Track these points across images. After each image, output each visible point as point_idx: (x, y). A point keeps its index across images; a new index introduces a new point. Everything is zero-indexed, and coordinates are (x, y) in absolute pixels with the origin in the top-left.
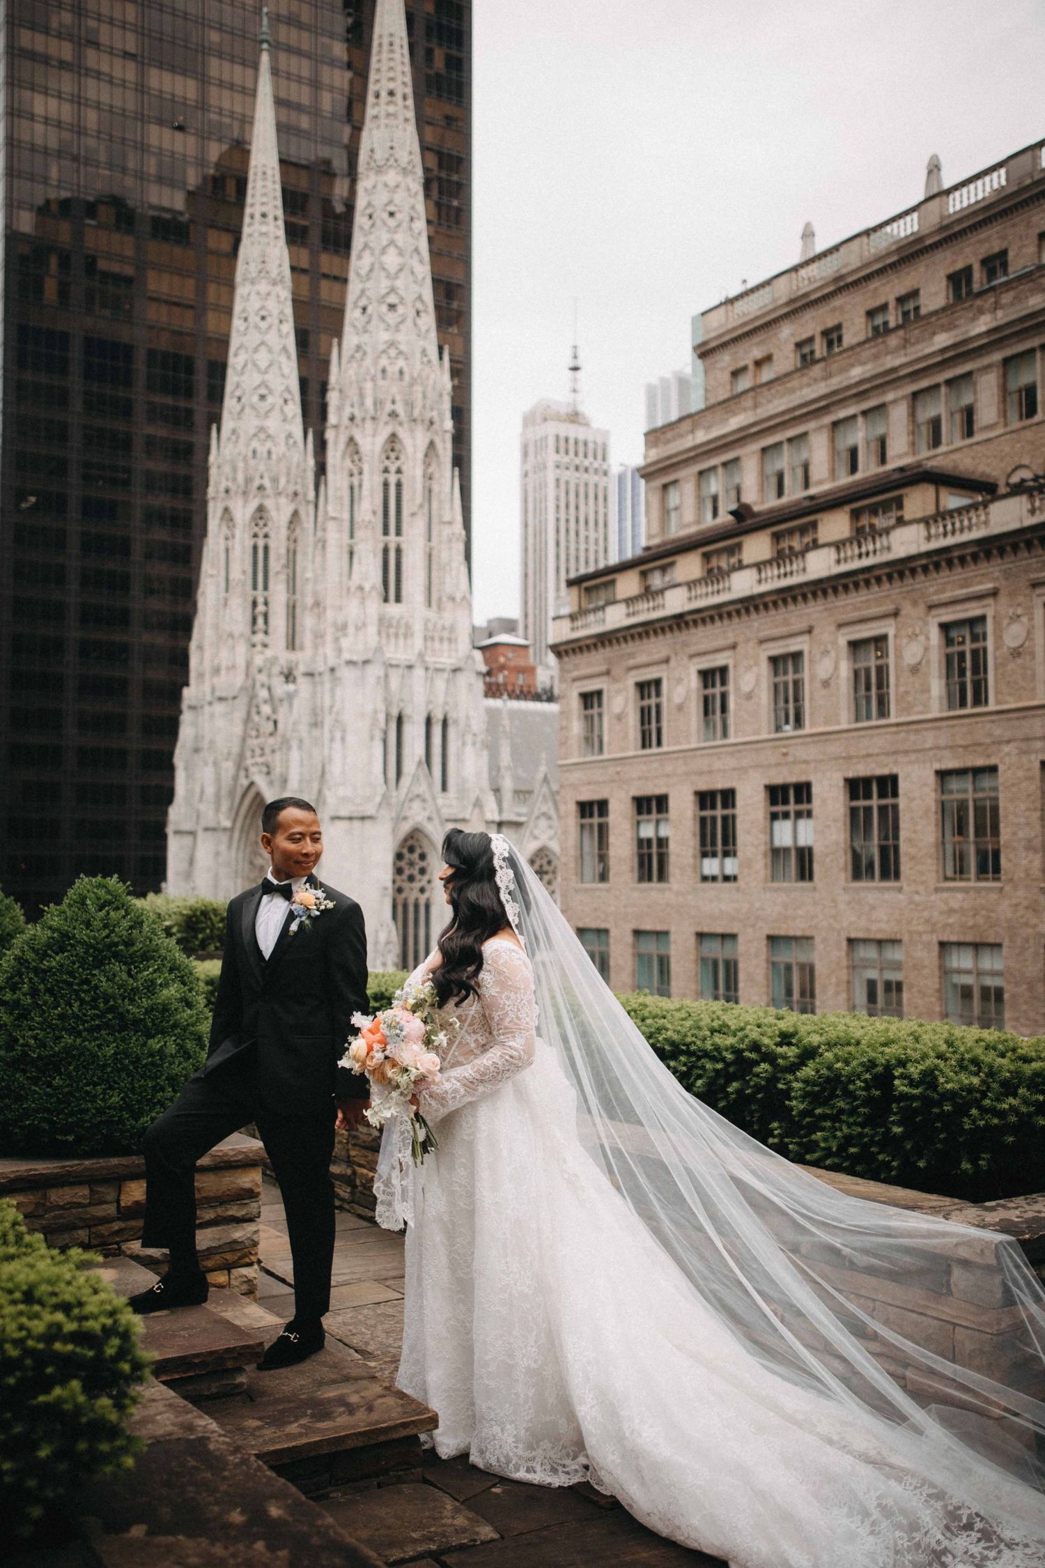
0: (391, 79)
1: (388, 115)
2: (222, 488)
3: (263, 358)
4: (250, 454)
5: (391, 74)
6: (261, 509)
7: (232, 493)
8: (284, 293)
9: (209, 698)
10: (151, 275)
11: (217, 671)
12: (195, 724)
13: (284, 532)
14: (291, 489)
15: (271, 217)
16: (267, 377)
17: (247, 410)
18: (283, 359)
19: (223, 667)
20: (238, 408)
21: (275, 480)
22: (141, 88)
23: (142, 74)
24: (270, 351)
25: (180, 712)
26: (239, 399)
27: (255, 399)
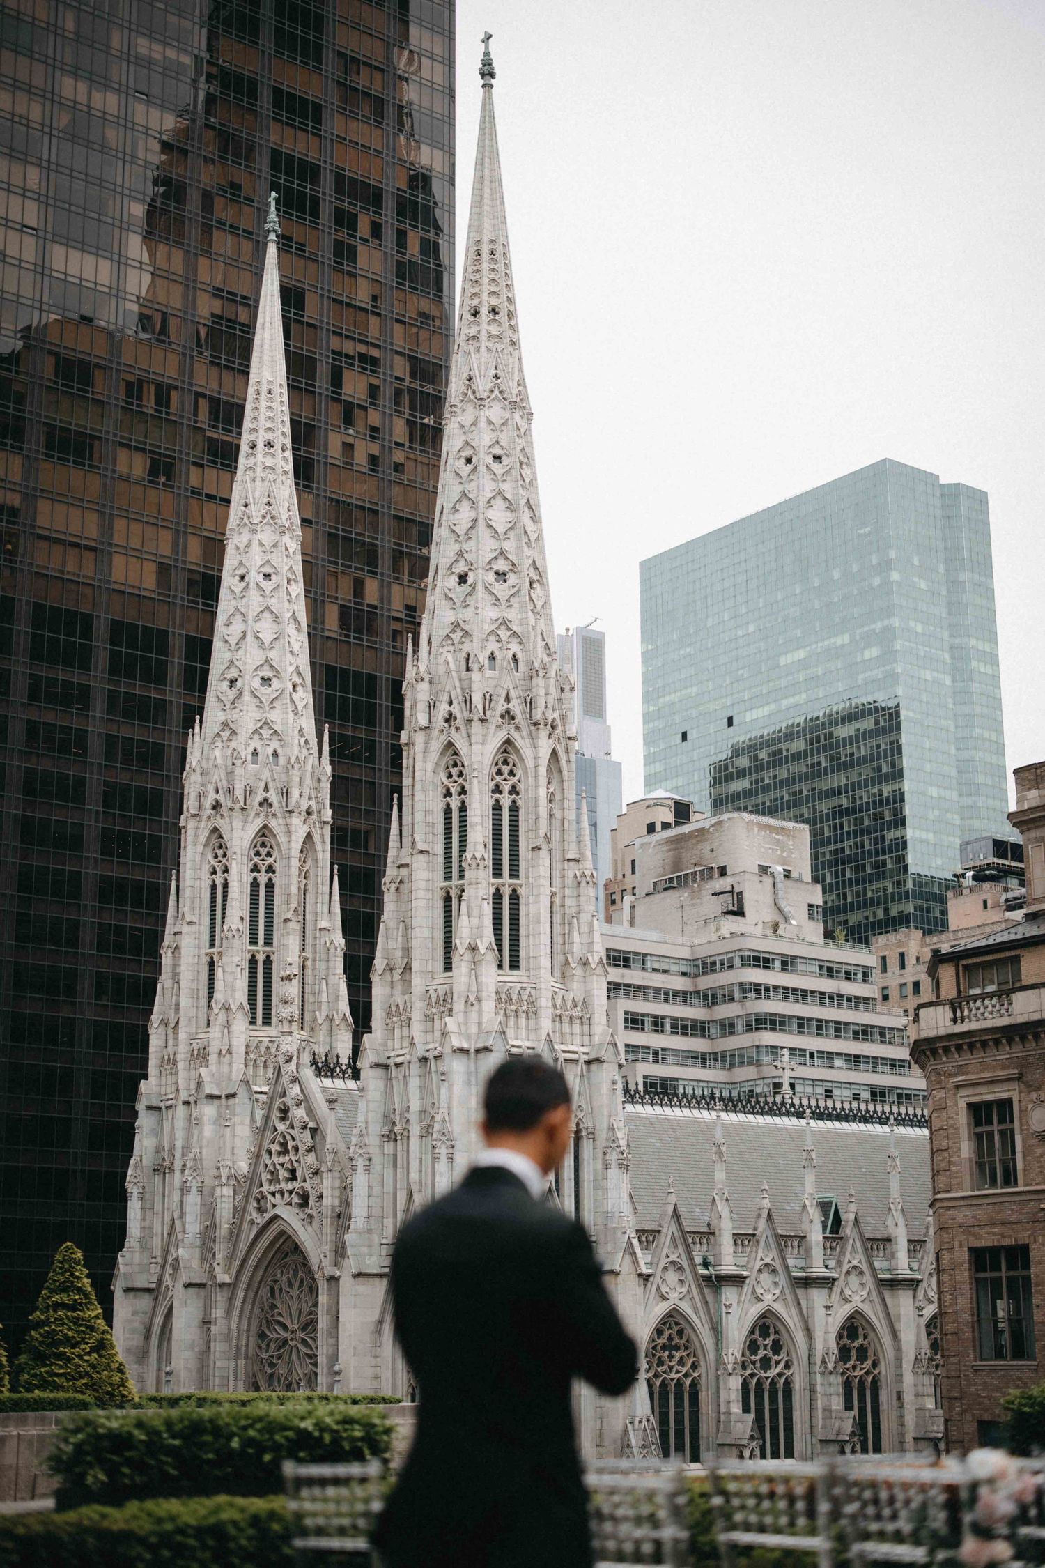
0: (495, 294)
1: (490, 337)
2: (209, 802)
3: (266, 629)
4: (250, 757)
5: (493, 289)
6: (265, 831)
7: (224, 810)
8: (293, 543)
9: (183, 1096)
11: (200, 1056)
12: (158, 1133)
13: (295, 863)
14: (304, 805)
15: (278, 447)
16: (272, 654)
17: (247, 697)
18: (291, 630)
19: (213, 1050)
20: (232, 694)
21: (285, 793)
22: (42, 269)
23: (43, 252)
24: (276, 619)
25: (135, 1115)
26: (233, 682)
27: (256, 683)
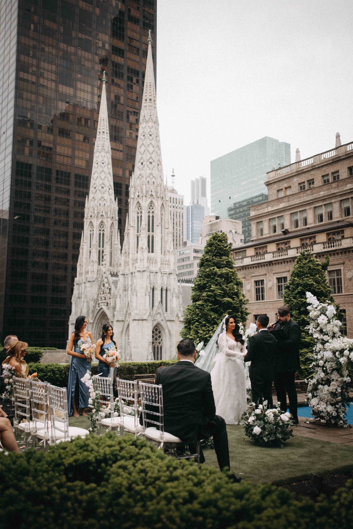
0: (151, 96)
1: (150, 106)
2: (89, 215)
3: (103, 176)
4: (99, 205)
5: (150, 94)
6: (102, 222)
7: (93, 217)
8: (109, 156)
9: (84, 281)
10: (58, 147)
11: (87, 272)
12: (79, 289)
13: (109, 229)
14: (111, 216)
15: (105, 133)
16: (104, 181)
17: (98, 191)
18: (109, 176)
19: (90, 271)
20: (95, 190)
21: (106, 213)
22: (56, 90)
23: (57, 86)
24: (105, 173)
25: (74, 285)
26: (95, 188)
27: (100, 188)
